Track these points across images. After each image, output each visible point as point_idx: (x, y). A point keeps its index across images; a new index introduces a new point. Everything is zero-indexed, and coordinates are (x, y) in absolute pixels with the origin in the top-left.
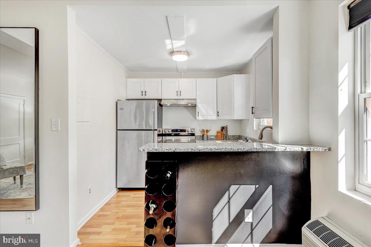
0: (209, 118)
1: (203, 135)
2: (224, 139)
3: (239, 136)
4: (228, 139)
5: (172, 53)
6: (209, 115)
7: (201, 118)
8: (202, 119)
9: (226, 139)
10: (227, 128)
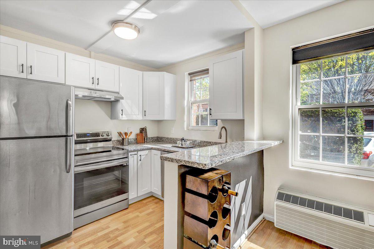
0: (135, 118)
1: (123, 139)
2: (145, 142)
3: (158, 137)
4: (149, 142)
5: (115, 23)
6: (134, 114)
7: (126, 117)
8: (126, 119)
9: (147, 142)
10: (146, 129)
